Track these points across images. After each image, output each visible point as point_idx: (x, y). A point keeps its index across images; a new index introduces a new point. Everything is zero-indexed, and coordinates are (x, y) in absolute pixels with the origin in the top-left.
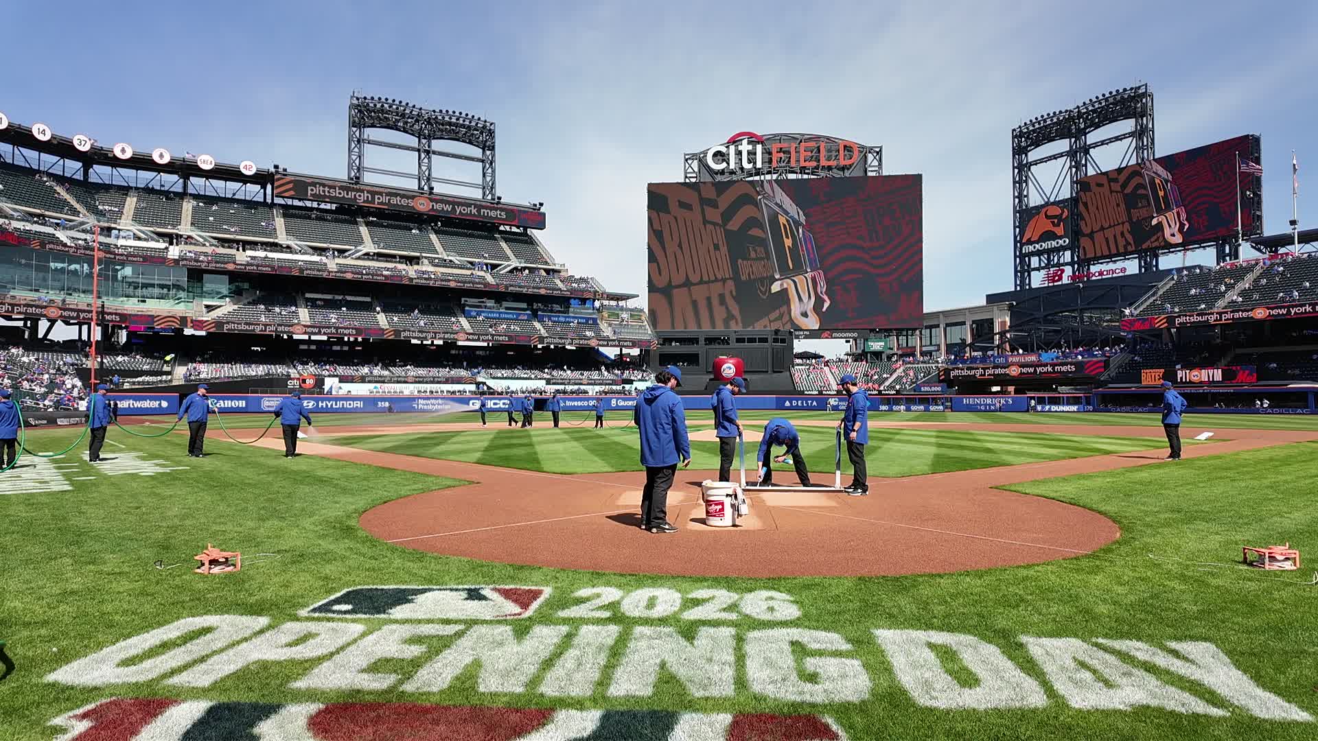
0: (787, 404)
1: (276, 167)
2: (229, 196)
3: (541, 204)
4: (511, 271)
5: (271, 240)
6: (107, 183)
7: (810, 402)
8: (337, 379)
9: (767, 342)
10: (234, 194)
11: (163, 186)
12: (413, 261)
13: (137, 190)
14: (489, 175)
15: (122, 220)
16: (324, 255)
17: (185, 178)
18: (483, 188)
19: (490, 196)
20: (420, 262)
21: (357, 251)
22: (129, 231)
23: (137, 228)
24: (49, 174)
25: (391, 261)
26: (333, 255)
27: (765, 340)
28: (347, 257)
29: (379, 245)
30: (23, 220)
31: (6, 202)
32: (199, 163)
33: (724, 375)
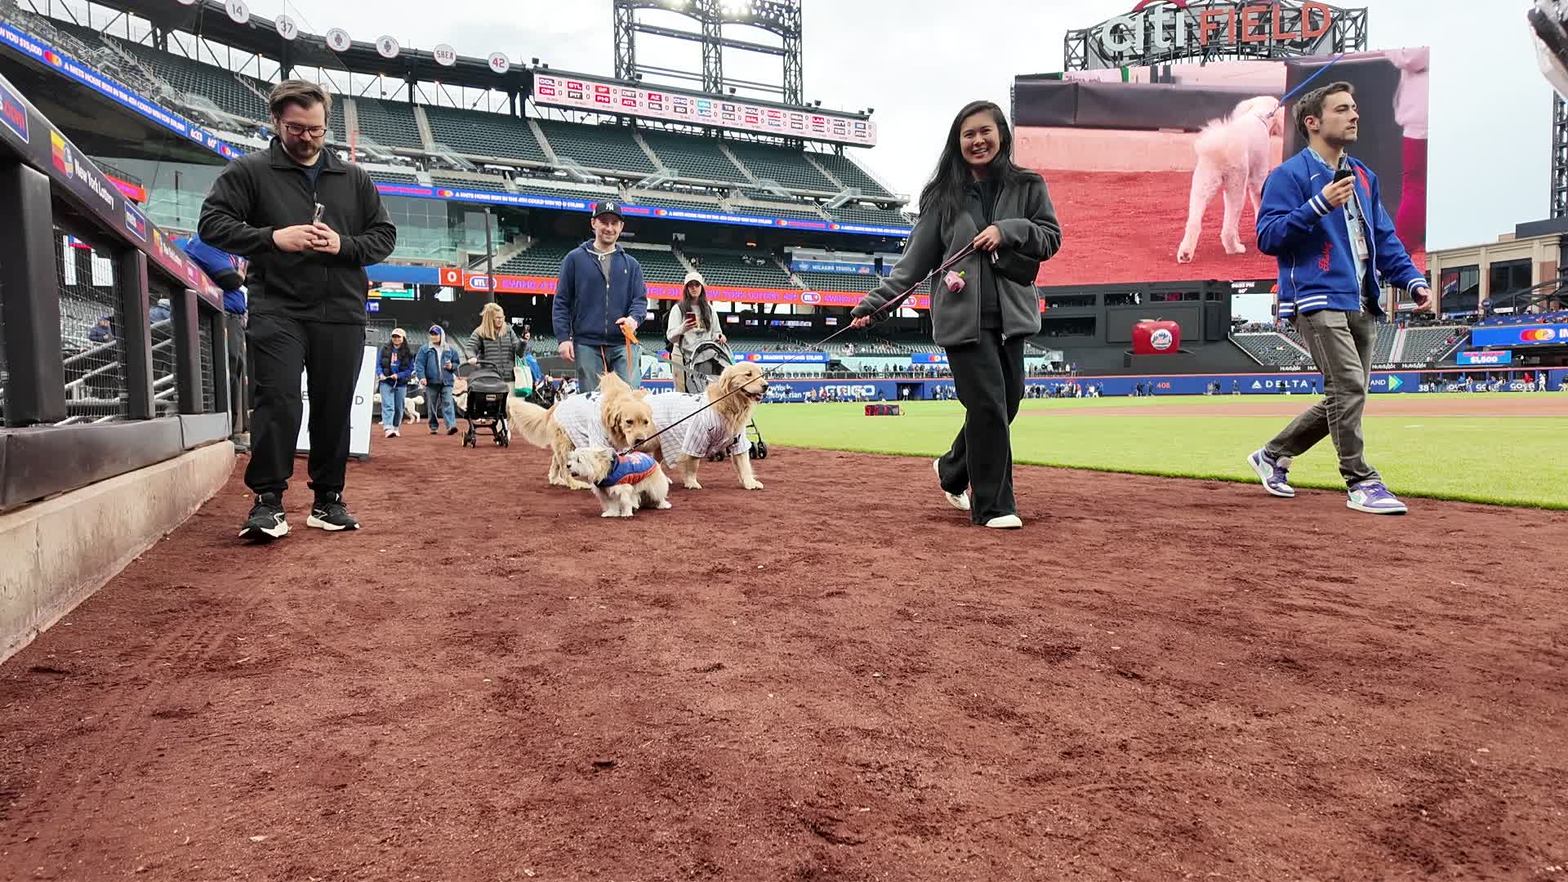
0: (1257, 385)
1: (536, 61)
2: (468, 107)
3: (871, 111)
4: (844, 206)
5: (543, 164)
7: (1295, 382)
9: (1198, 298)
10: (475, 105)
11: (384, 93)
12: (724, 192)
13: (353, 102)
14: (793, 73)
15: (348, 136)
16: (614, 184)
17: (412, 82)
18: (785, 93)
19: (793, 103)
20: (732, 195)
21: (654, 180)
22: (361, 151)
23: (371, 147)
24: (242, 76)
25: (697, 193)
26: (624, 184)
27: (1194, 296)
28: (643, 187)
29: (676, 171)
30: (235, 131)
31: (209, 106)
32: (436, 56)
33: (1154, 345)
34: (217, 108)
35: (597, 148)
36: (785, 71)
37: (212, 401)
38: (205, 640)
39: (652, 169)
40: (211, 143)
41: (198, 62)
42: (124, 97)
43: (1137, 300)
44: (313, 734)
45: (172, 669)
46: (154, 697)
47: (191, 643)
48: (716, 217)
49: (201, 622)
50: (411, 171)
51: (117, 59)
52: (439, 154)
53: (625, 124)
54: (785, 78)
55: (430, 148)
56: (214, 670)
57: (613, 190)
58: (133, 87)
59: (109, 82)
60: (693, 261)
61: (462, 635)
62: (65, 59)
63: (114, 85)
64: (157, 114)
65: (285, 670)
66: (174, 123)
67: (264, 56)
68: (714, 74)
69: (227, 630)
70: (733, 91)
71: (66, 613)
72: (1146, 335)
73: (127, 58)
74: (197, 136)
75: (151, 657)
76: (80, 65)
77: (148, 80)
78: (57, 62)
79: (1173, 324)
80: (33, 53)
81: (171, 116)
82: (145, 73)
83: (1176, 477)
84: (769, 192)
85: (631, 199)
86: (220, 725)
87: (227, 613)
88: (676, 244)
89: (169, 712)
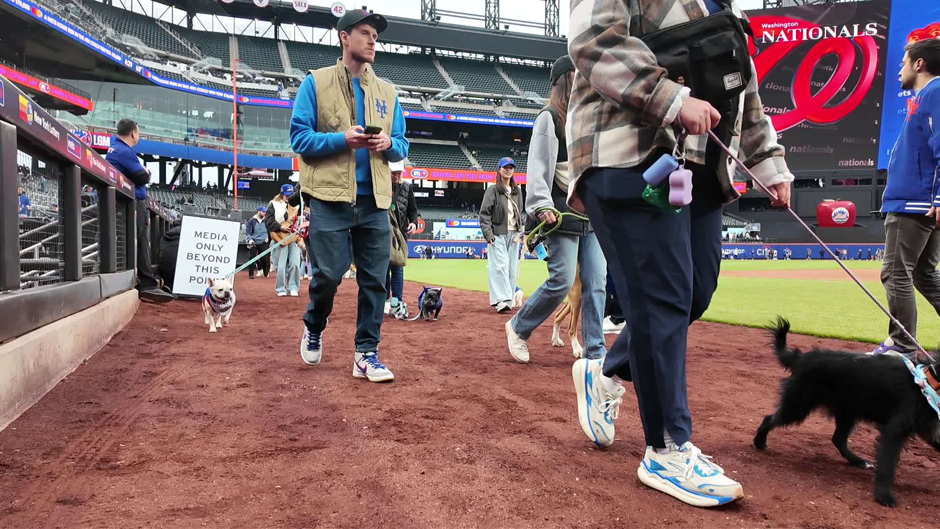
2: (316, 42)
6: (209, 30)
8: (444, 224)
9: (871, 184)
10: (321, 40)
11: (257, 32)
12: (498, 102)
13: (236, 38)
14: (552, 13)
15: (231, 63)
16: (418, 97)
17: (277, 24)
18: (546, 28)
19: (552, 35)
20: (504, 103)
21: (448, 93)
22: (240, 73)
23: (248, 71)
24: (161, 22)
25: (478, 103)
26: (425, 97)
27: (868, 182)
28: (439, 99)
29: (463, 87)
30: (154, 60)
31: (138, 43)
32: (294, 5)
33: (834, 220)
34: (143, 44)
35: (407, 71)
36: (546, 12)
37: (124, 262)
38: (98, 445)
39: (446, 86)
40: (138, 69)
41: (132, 12)
42: (82, 37)
43: (821, 184)
44: (156, 522)
45: (75, 466)
46: (59, 488)
47: (89, 447)
48: (491, 120)
49: (99, 431)
50: (275, 88)
51: (79, 11)
52: (294, 76)
53: (427, 53)
54: (546, 17)
55: (289, 71)
56: (101, 469)
57: (417, 101)
58: (88, 31)
59: (72, 28)
60: (474, 152)
61: (268, 449)
62: (44, 12)
63: (76, 30)
64: (103, 49)
65: (147, 471)
66: (114, 55)
67: (176, 7)
68: (493, 16)
69: (115, 437)
70: (507, 27)
71: (13, 420)
72: (828, 212)
73: (85, 10)
74: (129, 64)
75: (62, 456)
76: (54, 17)
77: (98, 25)
78: (39, 14)
79: (850, 204)
80: (24, 9)
81: (112, 51)
82: (96, 20)
83: (826, 337)
84: (532, 101)
85: (430, 108)
86: (98, 511)
87: (117, 424)
88: (462, 141)
89: (68, 500)
